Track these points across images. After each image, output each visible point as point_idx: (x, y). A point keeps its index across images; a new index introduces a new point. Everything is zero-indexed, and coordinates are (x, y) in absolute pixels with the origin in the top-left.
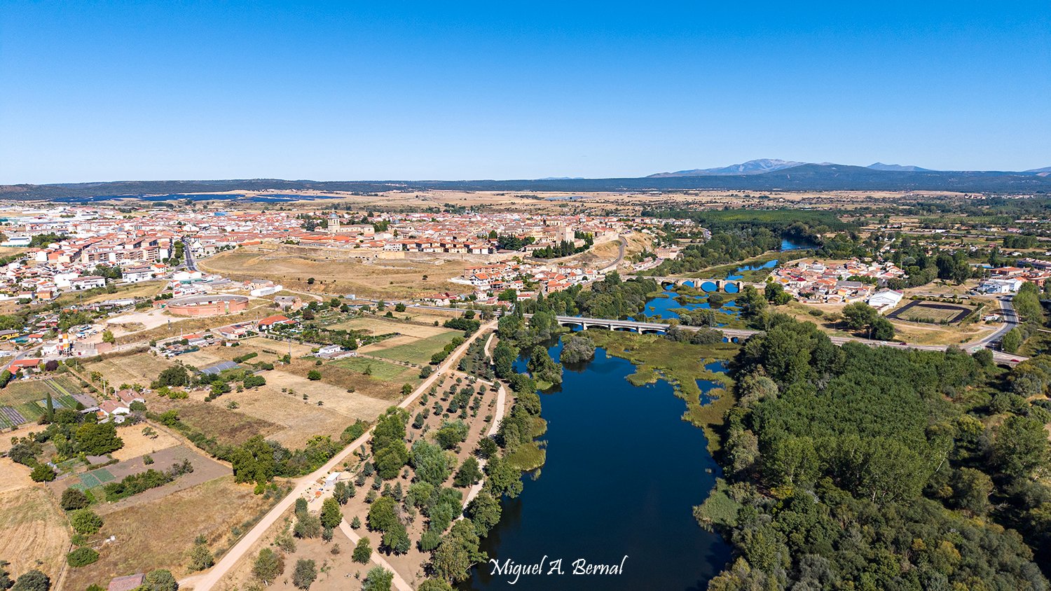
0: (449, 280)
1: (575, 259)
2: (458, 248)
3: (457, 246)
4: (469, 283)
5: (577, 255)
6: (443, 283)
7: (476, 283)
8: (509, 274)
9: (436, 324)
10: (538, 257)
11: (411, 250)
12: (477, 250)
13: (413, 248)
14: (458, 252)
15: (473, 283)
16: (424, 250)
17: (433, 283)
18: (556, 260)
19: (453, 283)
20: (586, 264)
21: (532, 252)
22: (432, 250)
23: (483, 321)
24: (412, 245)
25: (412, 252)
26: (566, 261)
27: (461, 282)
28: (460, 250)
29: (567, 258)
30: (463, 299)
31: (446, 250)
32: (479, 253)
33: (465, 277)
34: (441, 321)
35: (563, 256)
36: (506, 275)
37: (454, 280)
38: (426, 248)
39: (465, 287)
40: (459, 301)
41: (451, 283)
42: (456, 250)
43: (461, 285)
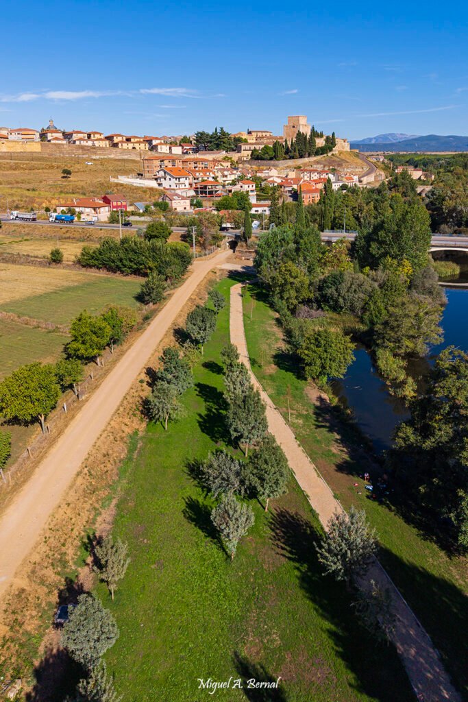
0: (113, 180)
1: (318, 163)
2: (134, 143)
3: (132, 140)
4: (154, 184)
5: (318, 158)
6: (102, 184)
7: (166, 184)
8: (226, 173)
9: (56, 259)
10: (262, 159)
11: (52, 142)
12: (164, 147)
13: (57, 139)
14: (134, 148)
15: (160, 185)
16: (77, 143)
17: (82, 184)
18: (291, 163)
19: (122, 185)
20: (335, 169)
21: (250, 152)
22: (90, 143)
23: (195, 250)
24: (55, 135)
25: (55, 144)
26: (305, 165)
27: (137, 182)
28: (137, 146)
29: (306, 160)
30: (141, 211)
31: (115, 145)
32: (168, 152)
33: (147, 175)
34: (71, 251)
35: (301, 157)
36: (219, 174)
37: (123, 180)
38: (81, 139)
39: (145, 192)
40: (133, 214)
41: (117, 185)
42: (131, 146)
43: (137, 188)
